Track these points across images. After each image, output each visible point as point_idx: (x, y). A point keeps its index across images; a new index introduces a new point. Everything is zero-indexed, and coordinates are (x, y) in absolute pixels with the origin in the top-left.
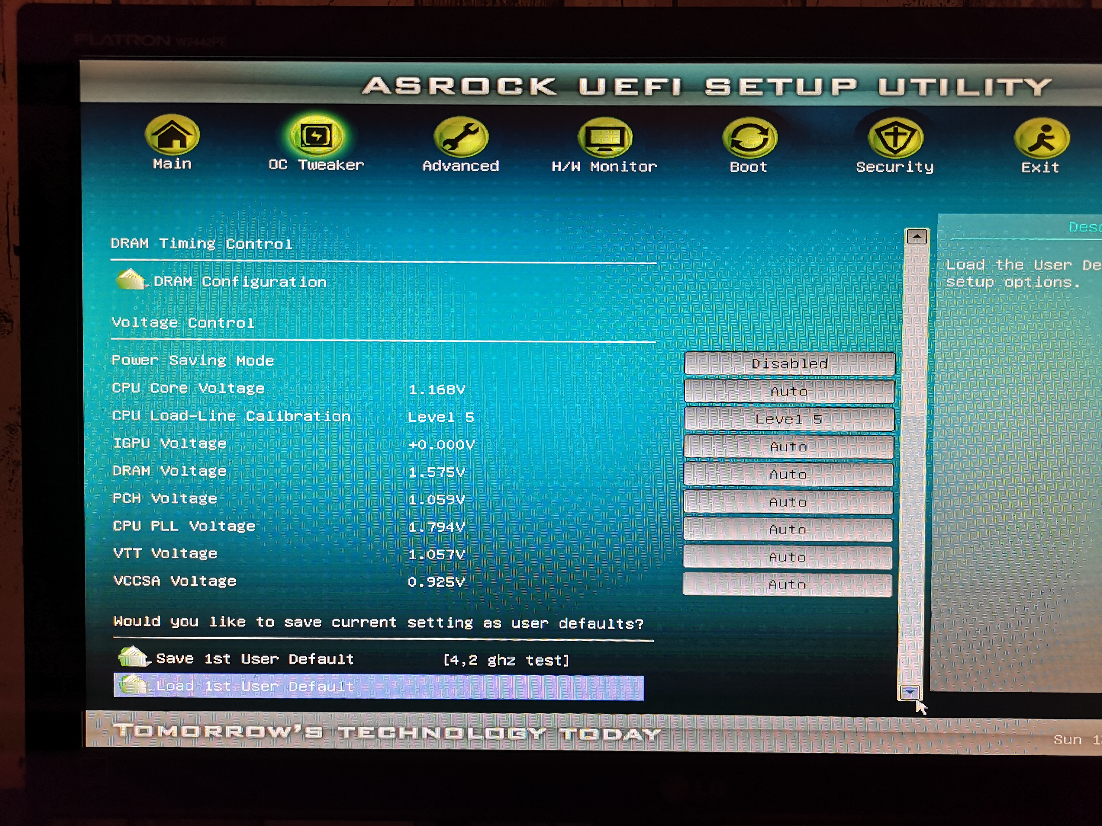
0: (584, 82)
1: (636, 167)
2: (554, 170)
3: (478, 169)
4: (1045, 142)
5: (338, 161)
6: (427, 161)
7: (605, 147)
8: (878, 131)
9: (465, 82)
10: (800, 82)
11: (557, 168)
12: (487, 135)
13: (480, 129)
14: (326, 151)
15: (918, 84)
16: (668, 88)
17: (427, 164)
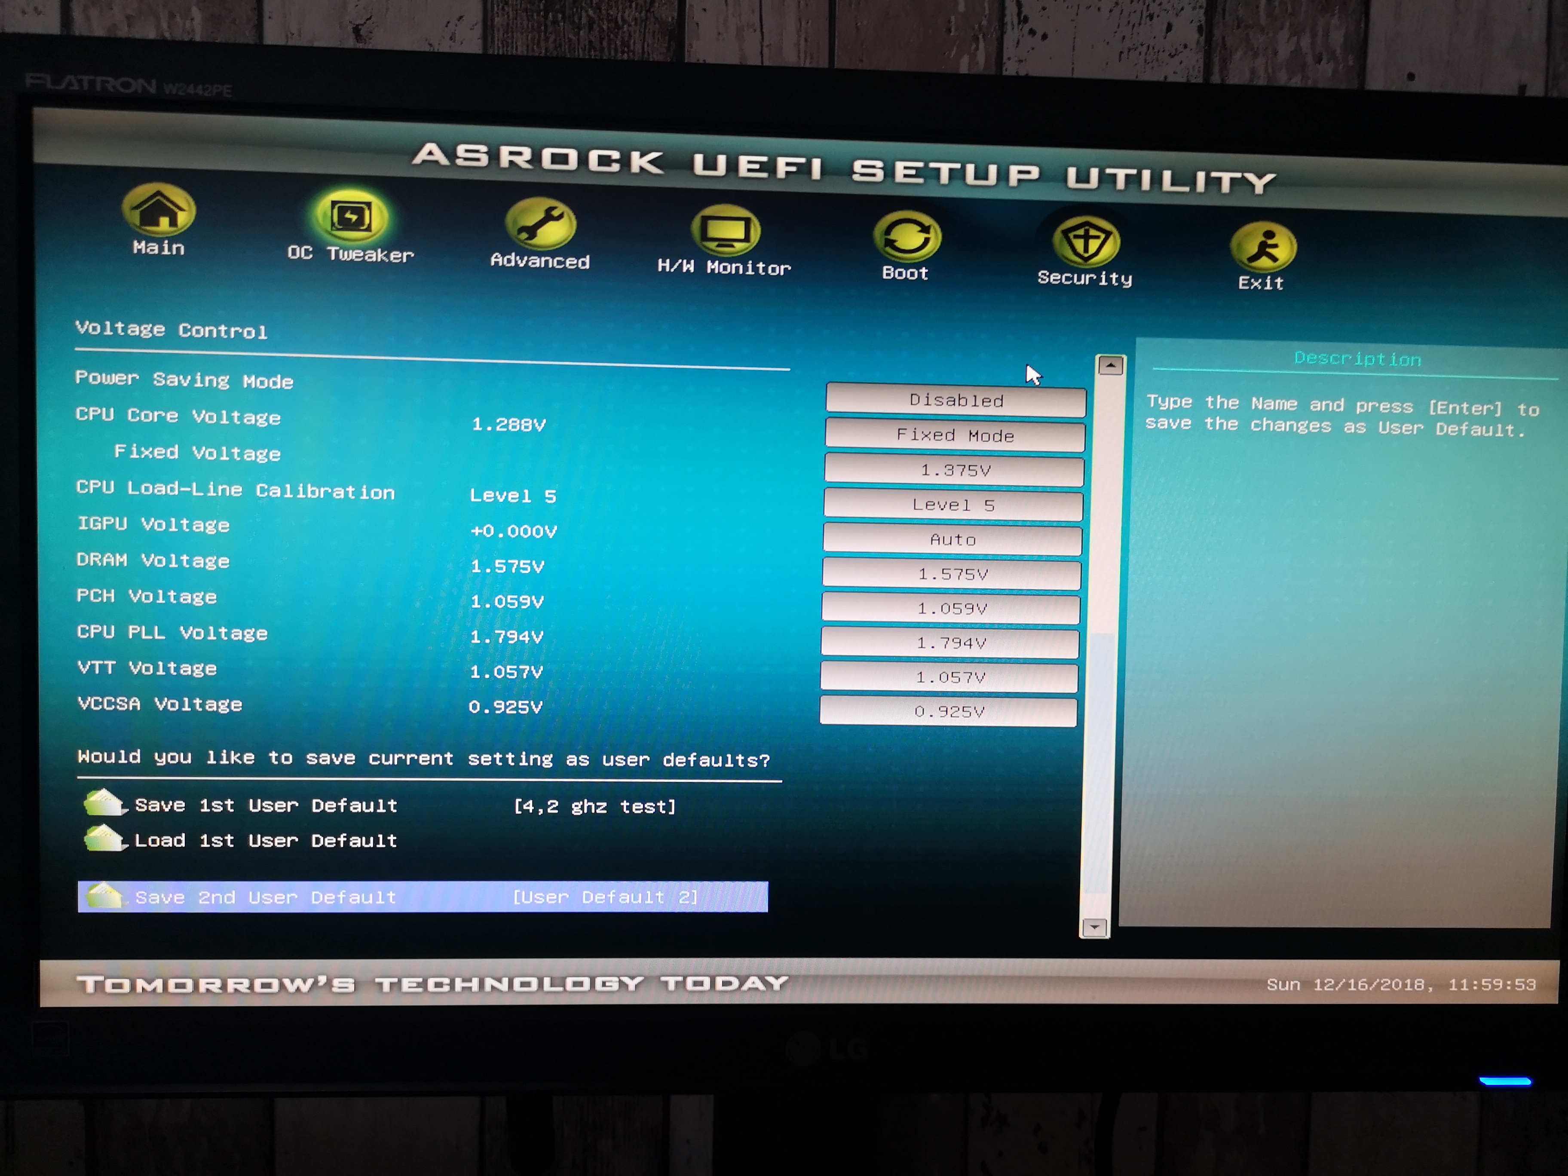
0: (699, 159)
1: (765, 269)
2: (660, 269)
3: (563, 266)
4: (1267, 252)
5: (379, 250)
6: (497, 254)
7: (727, 242)
8: (1066, 233)
9: (547, 154)
10: (970, 169)
11: (664, 268)
12: (575, 223)
13: (565, 215)
14: (366, 236)
15: (1115, 175)
16: (805, 169)
17: (496, 257)
